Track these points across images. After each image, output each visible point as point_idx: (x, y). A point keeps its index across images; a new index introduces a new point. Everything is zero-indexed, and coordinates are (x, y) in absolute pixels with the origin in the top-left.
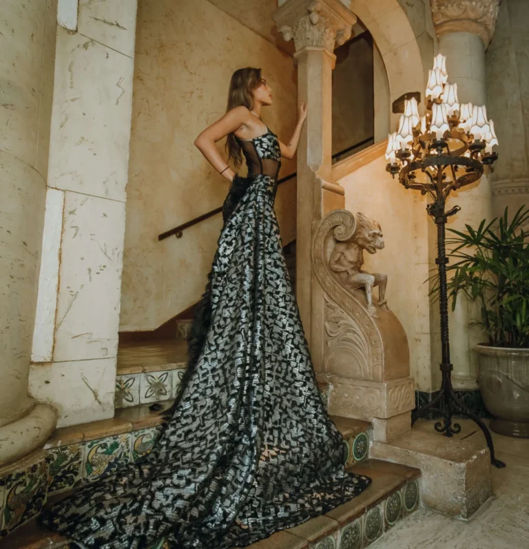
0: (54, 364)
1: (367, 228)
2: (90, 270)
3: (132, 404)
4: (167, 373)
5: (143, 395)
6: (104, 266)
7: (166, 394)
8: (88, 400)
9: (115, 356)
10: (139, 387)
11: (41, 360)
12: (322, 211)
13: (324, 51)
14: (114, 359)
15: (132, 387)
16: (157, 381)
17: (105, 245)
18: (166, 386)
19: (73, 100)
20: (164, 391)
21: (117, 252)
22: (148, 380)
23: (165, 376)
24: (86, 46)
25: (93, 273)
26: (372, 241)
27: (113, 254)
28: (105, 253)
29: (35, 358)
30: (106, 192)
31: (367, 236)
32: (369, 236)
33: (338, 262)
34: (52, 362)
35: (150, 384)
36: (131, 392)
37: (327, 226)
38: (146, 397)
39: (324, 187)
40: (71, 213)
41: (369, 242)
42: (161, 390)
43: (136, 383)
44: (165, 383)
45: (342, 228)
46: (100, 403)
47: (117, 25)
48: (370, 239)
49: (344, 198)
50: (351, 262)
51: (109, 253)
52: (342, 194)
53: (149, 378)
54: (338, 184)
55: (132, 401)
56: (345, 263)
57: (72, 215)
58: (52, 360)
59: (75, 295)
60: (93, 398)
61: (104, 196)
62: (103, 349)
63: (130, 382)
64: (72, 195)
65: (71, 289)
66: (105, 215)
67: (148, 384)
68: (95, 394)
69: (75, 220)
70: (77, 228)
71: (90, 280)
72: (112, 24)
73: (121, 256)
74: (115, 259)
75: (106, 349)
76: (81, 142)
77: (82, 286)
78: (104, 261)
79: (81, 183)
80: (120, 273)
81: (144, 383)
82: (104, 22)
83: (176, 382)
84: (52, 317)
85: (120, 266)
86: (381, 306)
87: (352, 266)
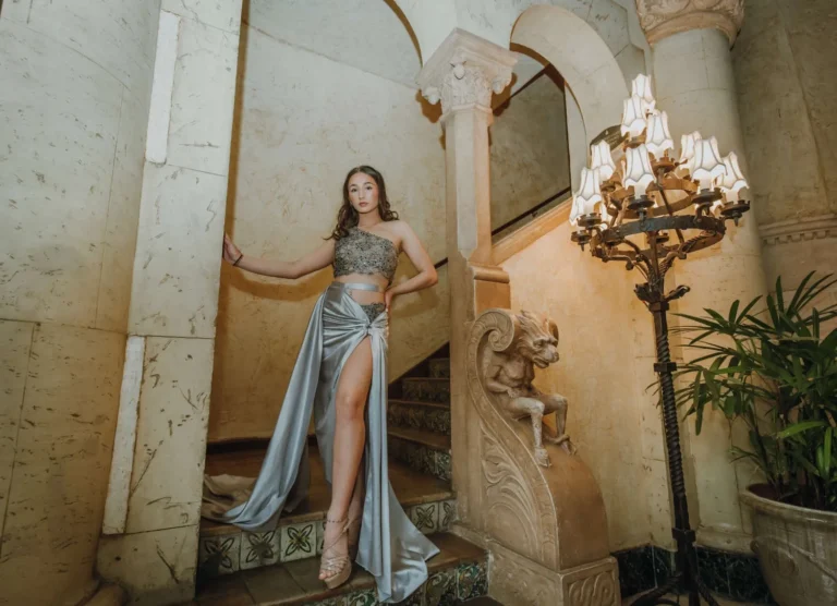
0: (127, 538)
1: (530, 333)
2: (170, 422)
3: (231, 570)
5: (243, 557)
6: (188, 416)
7: (272, 557)
8: (163, 578)
9: (197, 522)
10: (240, 549)
11: (114, 532)
12: (475, 309)
13: (475, 107)
14: (195, 526)
15: (230, 549)
16: (261, 540)
17: (189, 391)
18: (273, 546)
19: (158, 237)
20: (269, 553)
21: (202, 397)
22: (250, 540)
23: (270, 534)
24: (174, 176)
25: (174, 425)
26: (540, 352)
27: (199, 400)
28: (189, 401)
29: (107, 531)
30: (193, 332)
31: (531, 343)
32: (535, 344)
33: (496, 378)
34: (125, 534)
35: (253, 544)
36: (229, 555)
37: (480, 329)
38: (247, 561)
39: (478, 278)
40: (153, 360)
41: (535, 353)
42: (266, 552)
43: (236, 544)
44: (272, 543)
45: (497, 334)
46: (177, 581)
47: (210, 145)
48: (536, 349)
49: (509, 287)
50: (514, 380)
51: (194, 401)
52: (505, 281)
53: (251, 537)
55: (230, 567)
56: (505, 379)
57: (153, 364)
58: (125, 528)
59: (153, 454)
60: (169, 575)
61: (189, 335)
62: (183, 515)
63: (229, 543)
64: (154, 340)
65: (149, 447)
66: (190, 357)
67: (249, 545)
68: (172, 570)
69: (156, 367)
70: (157, 376)
71: (171, 433)
72: (203, 146)
73: (208, 401)
74: (200, 405)
75: (187, 515)
76: (165, 280)
77: (161, 442)
78: (188, 410)
79: (164, 325)
80: (206, 421)
81: (246, 545)
82: (196, 145)
83: (286, 540)
84: (128, 480)
85: (206, 413)
86: (559, 444)
87: (516, 384)
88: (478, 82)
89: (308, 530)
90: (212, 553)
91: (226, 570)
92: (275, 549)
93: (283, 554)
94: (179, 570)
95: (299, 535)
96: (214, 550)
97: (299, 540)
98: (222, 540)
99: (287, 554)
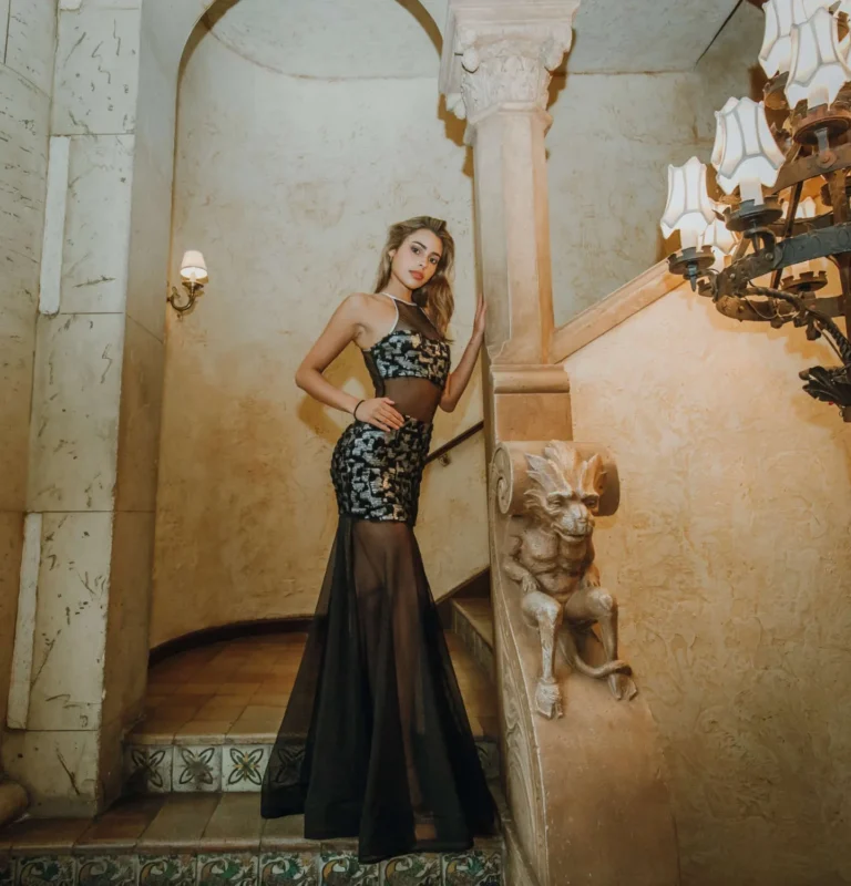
0: (27, 734)
1: (544, 485)
2: (68, 610)
3: (162, 790)
4: (213, 749)
5: (176, 777)
6: (85, 603)
7: (211, 783)
8: (63, 787)
9: (97, 727)
10: (172, 766)
11: (17, 726)
12: (497, 441)
13: (501, 110)
14: (94, 733)
15: (161, 765)
16: (197, 759)
17: (86, 574)
18: (212, 769)
19: (52, 399)
20: (208, 777)
21: (100, 582)
22: (183, 757)
23: (209, 753)
24: (67, 326)
25: (72, 613)
26: (560, 515)
27: (97, 585)
28: (86, 585)
29: (12, 725)
30: (89, 504)
31: (544, 502)
32: (550, 503)
33: (516, 556)
34: (26, 730)
35: (187, 763)
36: (160, 771)
37: (496, 476)
38: (181, 783)
39: (500, 391)
40: (49, 538)
42: (204, 775)
43: (168, 758)
44: (211, 764)
45: (503, 487)
46: (77, 791)
47: (105, 279)
49: (569, 397)
51: (91, 586)
52: (563, 390)
53: (186, 753)
54: (562, 369)
55: (161, 786)
57: (50, 543)
58: (27, 723)
59: (51, 644)
60: (68, 783)
61: (85, 508)
62: (82, 717)
63: (159, 756)
64: (51, 516)
65: (47, 637)
66: (86, 534)
67: (184, 763)
68: (72, 777)
69: (54, 547)
70: (54, 557)
71: (69, 622)
72: (97, 282)
73: (106, 586)
74: (98, 591)
75: (86, 717)
76: (60, 446)
77: (59, 632)
78: (85, 596)
79: (60, 498)
80: (105, 610)
81: (179, 761)
82: (89, 283)
83: (228, 765)
84: (28, 672)
85: (104, 600)
86: (604, 678)
87: (543, 567)
88: (508, 64)
89: (258, 755)
90: (140, 765)
91: (155, 787)
92: (214, 773)
93: (224, 781)
94: (80, 780)
95: (246, 760)
96: (142, 761)
97: (246, 766)
98: (151, 752)
99: (230, 783)
